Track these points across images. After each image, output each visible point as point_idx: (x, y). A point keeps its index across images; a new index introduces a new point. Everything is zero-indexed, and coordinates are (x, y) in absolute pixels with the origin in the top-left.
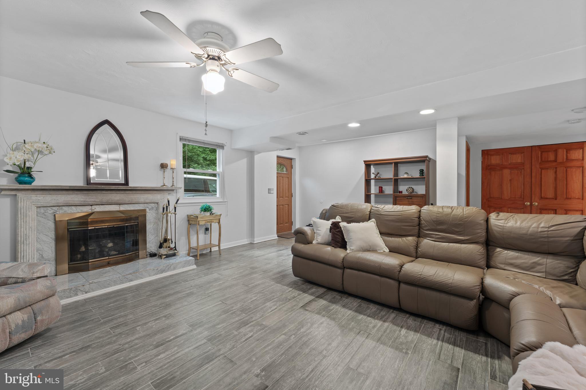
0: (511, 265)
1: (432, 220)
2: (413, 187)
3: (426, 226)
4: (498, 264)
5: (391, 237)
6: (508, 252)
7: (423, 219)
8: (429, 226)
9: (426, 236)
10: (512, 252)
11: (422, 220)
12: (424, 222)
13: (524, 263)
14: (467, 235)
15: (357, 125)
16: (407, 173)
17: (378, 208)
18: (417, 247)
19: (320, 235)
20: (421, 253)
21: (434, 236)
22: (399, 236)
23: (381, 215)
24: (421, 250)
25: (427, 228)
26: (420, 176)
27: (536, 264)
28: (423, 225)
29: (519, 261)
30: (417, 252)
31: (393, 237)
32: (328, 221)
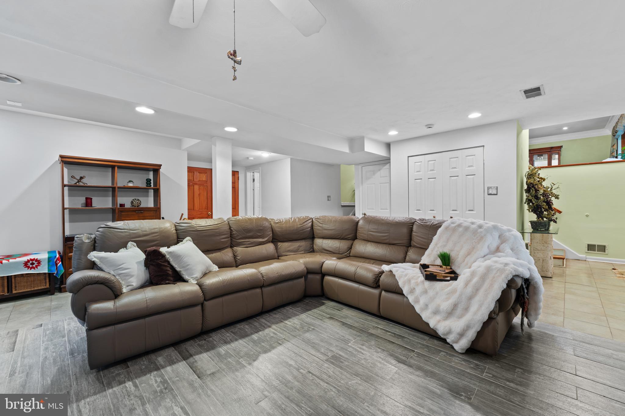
0: (289, 251)
1: (243, 229)
2: (140, 198)
3: (238, 236)
4: (282, 253)
5: (213, 254)
6: (285, 243)
7: (235, 230)
8: (241, 235)
9: (238, 245)
10: (289, 243)
11: (233, 230)
12: (235, 232)
13: (294, 248)
14: (266, 237)
15: (150, 112)
16: (132, 181)
17: (191, 224)
18: (235, 256)
19: (132, 276)
20: (240, 261)
21: (246, 243)
22: (218, 251)
23: (198, 232)
24: (240, 258)
25: (239, 237)
26: (147, 186)
27: (300, 246)
28: (235, 235)
29: (291, 248)
30: (236, 261)
31: (214, 253)
32: (117, 252)
